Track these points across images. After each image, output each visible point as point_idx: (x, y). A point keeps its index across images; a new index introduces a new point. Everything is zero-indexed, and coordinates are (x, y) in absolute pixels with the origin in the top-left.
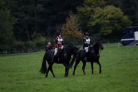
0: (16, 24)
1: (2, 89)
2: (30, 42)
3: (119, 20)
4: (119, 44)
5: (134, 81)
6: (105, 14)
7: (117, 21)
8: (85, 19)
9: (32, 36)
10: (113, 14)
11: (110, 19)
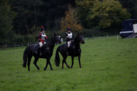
0: (16, 18)
1: (2, 82)
2: (30, 36)
3: (118, 13)
4: (118, 37)
5: (133, 73)
6: (104, 7)
7: (116, 14)
8: (84, 12)
9: (32, 30)
10: (111, 7)
11: (109, 13)
